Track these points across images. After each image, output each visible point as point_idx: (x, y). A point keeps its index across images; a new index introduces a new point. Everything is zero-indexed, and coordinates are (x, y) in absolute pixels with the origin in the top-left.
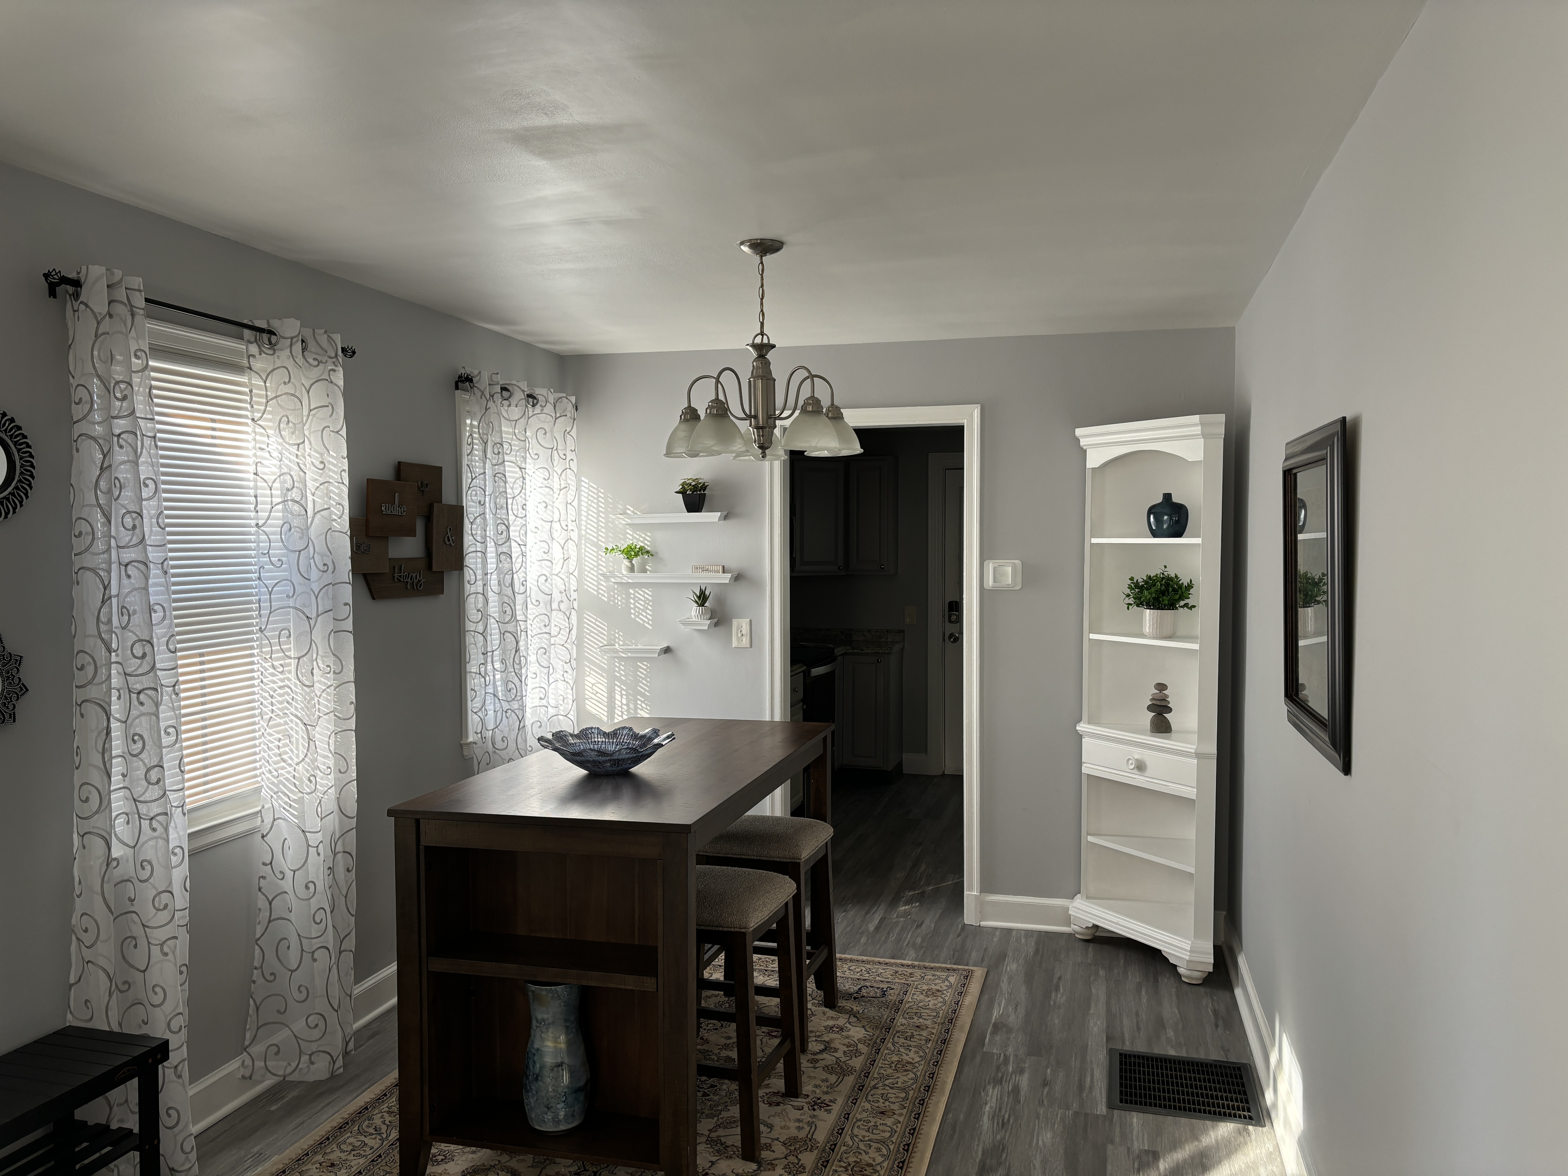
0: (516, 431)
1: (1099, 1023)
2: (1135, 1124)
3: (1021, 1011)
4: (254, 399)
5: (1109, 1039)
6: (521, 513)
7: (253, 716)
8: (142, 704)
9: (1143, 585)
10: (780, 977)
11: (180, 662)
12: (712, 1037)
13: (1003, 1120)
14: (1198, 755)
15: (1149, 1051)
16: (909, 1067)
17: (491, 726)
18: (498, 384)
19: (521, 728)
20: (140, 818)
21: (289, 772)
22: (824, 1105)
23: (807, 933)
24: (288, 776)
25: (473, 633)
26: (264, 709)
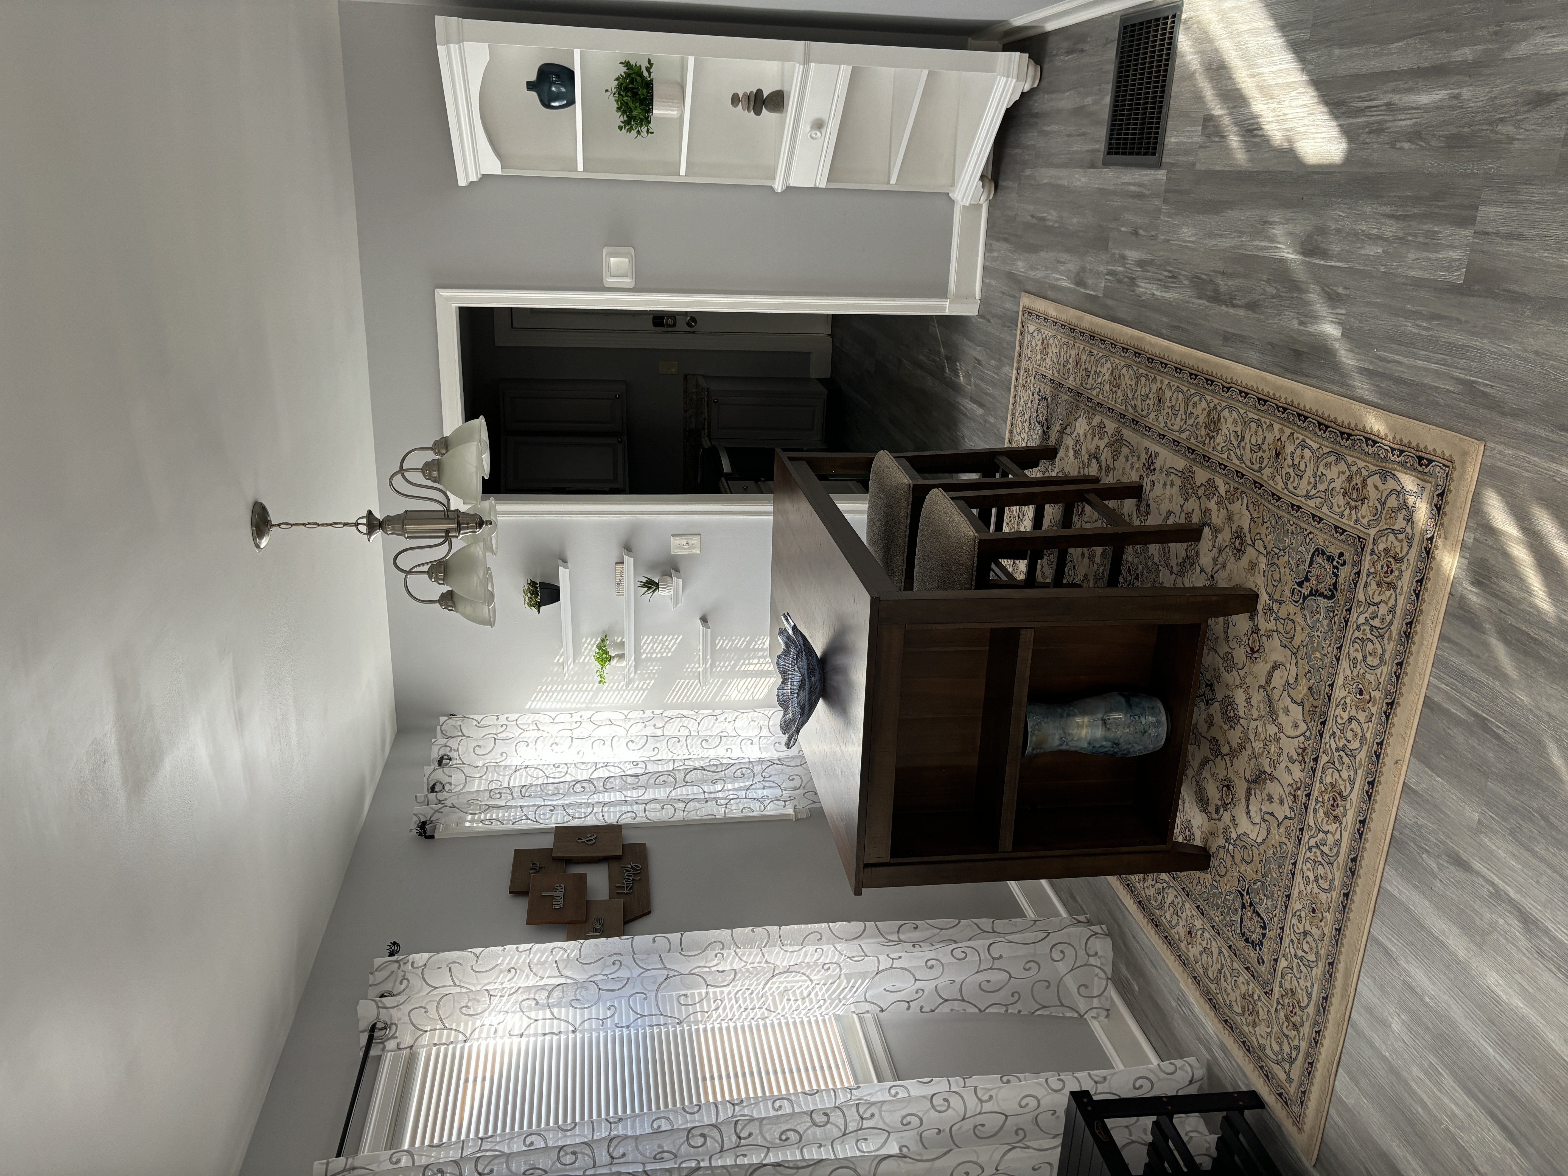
0: (478, 775)
1: (1077, 176)
2: (1177, 140)
3: (1064, 257)
4: (444, 1041)
5: (1093, 166)
6: (563, 769)
7: (765, 1026)
8: (750, 1135)
9: (628, 116)
10: (1025, 505)
11: (711, 1100)
12: (1082, 571)
13: (1170, 277)
14: (806, 61)
15: (1106, 124)
16: (1116, 373)
17: (778, 792)
18: (427, 796)
19: (781, 762)
20: (861, 1129)
21: (821, 989)
22: (1151, 459)
23: (983, 477)
24: (824, 990)
25: (686, 813)
26: (759, 1016)
